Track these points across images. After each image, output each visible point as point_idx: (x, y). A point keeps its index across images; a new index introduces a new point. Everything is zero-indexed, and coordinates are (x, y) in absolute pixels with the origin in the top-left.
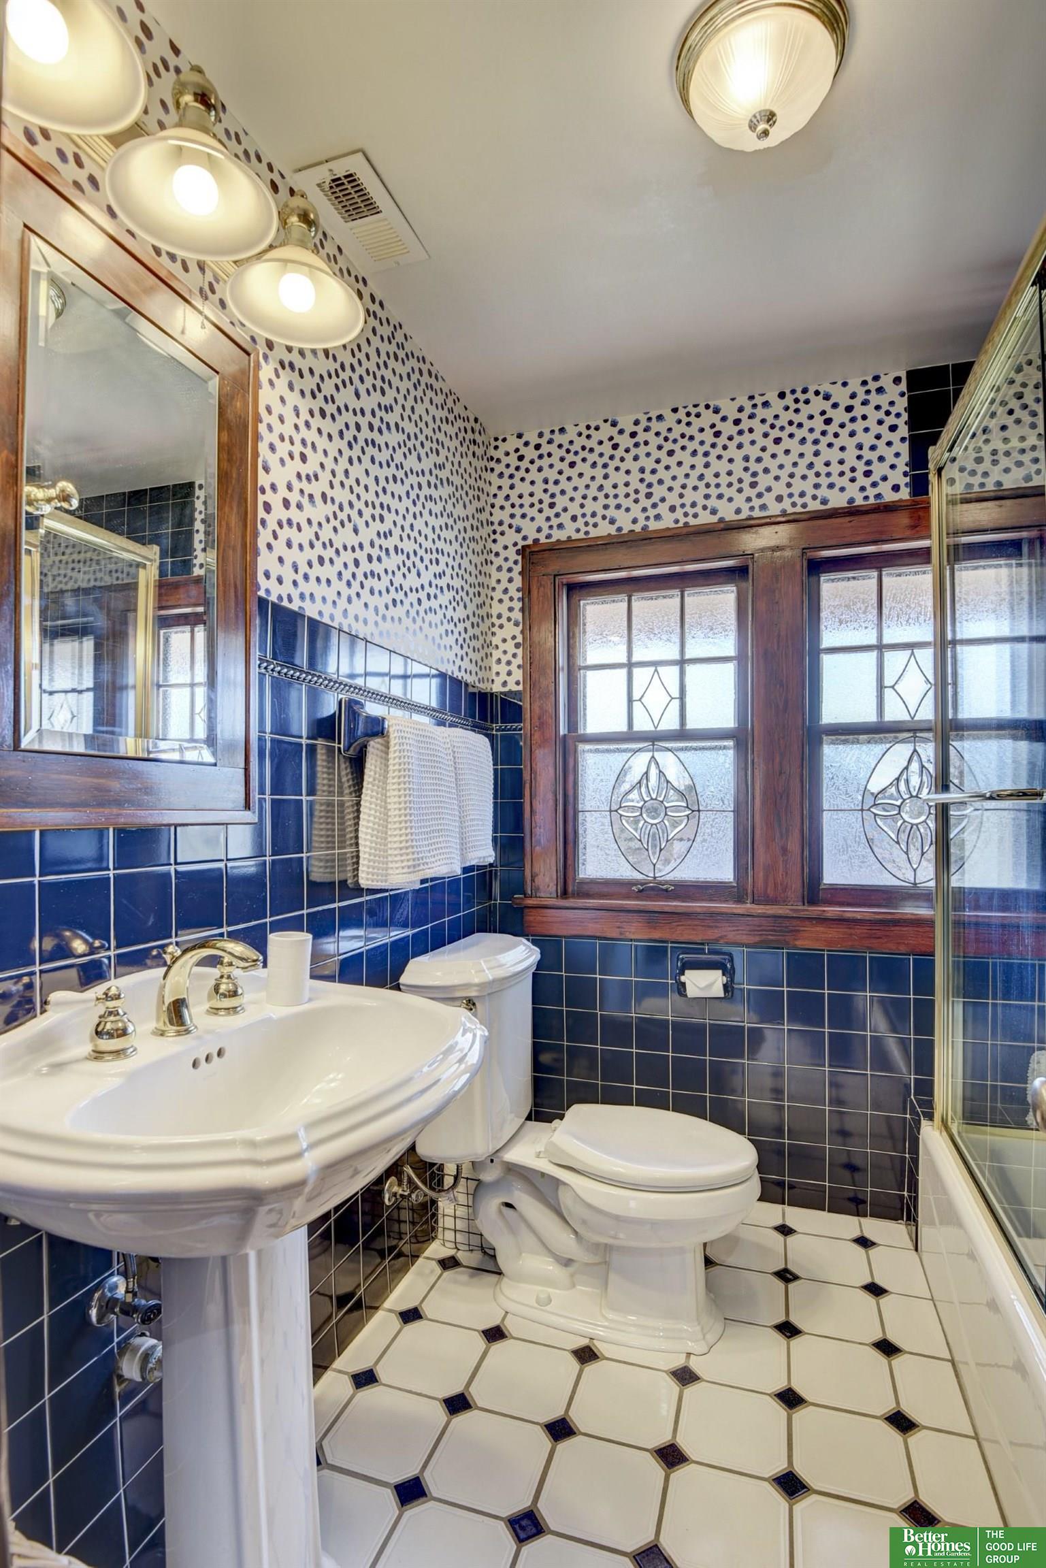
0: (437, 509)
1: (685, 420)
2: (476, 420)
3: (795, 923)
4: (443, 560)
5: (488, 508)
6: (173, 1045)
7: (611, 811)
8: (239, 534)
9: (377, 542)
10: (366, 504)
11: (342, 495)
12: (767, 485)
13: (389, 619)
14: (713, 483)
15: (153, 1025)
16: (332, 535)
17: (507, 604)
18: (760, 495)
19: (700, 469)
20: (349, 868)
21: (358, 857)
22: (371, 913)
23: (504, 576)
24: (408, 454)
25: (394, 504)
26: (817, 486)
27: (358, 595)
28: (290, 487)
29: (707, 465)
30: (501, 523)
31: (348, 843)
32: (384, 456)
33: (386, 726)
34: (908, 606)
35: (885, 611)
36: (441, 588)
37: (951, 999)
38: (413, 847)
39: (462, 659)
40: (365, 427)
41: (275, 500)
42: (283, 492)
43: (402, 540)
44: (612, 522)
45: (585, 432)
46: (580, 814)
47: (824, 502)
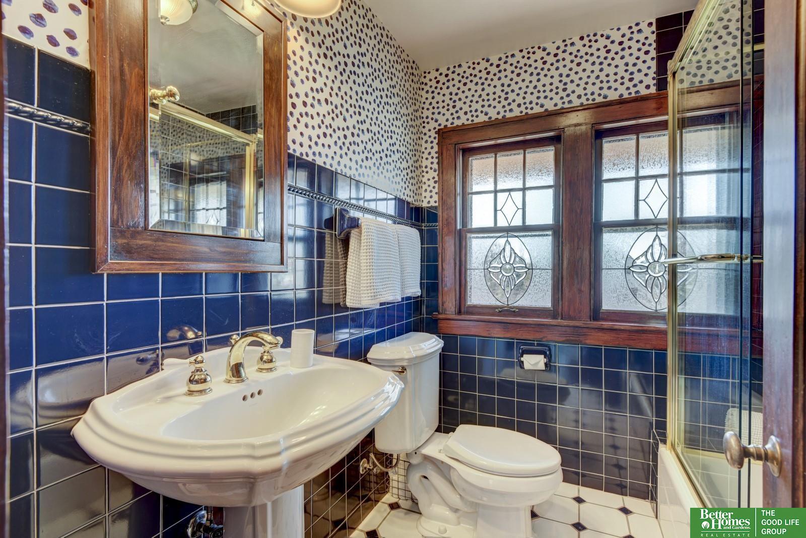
0: (392, 109)
1: (527, 56)
2: (414, 62)
3: (585, 330)
4: (395, 136)
5: (420, 110)
6: (235, 388)
7: (484, 269)
8: (277, 119)
9: (357, 126)
10: (351, 106)
11: (337, 101)
12: (572, 89)
13: (364, 167)
14: (542, 90)
15: (224, 377)
16: (331, 122)
17: (430, 160)
18: (568, 95)
19: (535, 83)
20: (341, 297)
21: (346, 291)
22: (353, 320)
23: (429, 145)
24: (374, 79)
25: (367, 106)
26: (601, 88)
27: (346, 154)
28: (307, 95)
29: (539, 80)
30: (427, 117)
31: (341, 283)
32: (361, 80)
33: (360, 222)
34: (654, 154)
35: (641, 158)
36: (394, 151)
37: (677, 376)
38: (373, 286)
39: (405, 189)
40: (350, 64)
41: (298, 102)
42: (303, 97)
43: (371, 125)
44: (486, 114)
45: (472, 66)
46: (468, 271)
47: (605, 97)
